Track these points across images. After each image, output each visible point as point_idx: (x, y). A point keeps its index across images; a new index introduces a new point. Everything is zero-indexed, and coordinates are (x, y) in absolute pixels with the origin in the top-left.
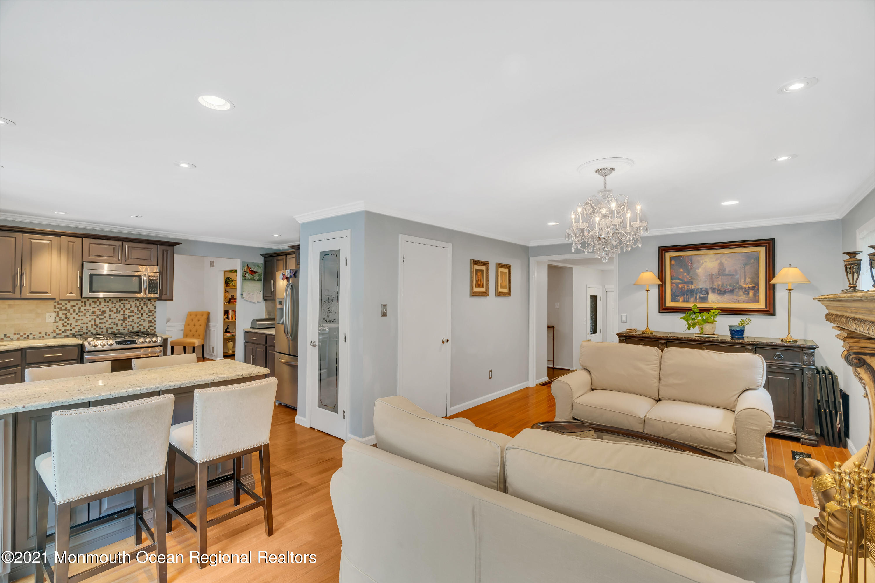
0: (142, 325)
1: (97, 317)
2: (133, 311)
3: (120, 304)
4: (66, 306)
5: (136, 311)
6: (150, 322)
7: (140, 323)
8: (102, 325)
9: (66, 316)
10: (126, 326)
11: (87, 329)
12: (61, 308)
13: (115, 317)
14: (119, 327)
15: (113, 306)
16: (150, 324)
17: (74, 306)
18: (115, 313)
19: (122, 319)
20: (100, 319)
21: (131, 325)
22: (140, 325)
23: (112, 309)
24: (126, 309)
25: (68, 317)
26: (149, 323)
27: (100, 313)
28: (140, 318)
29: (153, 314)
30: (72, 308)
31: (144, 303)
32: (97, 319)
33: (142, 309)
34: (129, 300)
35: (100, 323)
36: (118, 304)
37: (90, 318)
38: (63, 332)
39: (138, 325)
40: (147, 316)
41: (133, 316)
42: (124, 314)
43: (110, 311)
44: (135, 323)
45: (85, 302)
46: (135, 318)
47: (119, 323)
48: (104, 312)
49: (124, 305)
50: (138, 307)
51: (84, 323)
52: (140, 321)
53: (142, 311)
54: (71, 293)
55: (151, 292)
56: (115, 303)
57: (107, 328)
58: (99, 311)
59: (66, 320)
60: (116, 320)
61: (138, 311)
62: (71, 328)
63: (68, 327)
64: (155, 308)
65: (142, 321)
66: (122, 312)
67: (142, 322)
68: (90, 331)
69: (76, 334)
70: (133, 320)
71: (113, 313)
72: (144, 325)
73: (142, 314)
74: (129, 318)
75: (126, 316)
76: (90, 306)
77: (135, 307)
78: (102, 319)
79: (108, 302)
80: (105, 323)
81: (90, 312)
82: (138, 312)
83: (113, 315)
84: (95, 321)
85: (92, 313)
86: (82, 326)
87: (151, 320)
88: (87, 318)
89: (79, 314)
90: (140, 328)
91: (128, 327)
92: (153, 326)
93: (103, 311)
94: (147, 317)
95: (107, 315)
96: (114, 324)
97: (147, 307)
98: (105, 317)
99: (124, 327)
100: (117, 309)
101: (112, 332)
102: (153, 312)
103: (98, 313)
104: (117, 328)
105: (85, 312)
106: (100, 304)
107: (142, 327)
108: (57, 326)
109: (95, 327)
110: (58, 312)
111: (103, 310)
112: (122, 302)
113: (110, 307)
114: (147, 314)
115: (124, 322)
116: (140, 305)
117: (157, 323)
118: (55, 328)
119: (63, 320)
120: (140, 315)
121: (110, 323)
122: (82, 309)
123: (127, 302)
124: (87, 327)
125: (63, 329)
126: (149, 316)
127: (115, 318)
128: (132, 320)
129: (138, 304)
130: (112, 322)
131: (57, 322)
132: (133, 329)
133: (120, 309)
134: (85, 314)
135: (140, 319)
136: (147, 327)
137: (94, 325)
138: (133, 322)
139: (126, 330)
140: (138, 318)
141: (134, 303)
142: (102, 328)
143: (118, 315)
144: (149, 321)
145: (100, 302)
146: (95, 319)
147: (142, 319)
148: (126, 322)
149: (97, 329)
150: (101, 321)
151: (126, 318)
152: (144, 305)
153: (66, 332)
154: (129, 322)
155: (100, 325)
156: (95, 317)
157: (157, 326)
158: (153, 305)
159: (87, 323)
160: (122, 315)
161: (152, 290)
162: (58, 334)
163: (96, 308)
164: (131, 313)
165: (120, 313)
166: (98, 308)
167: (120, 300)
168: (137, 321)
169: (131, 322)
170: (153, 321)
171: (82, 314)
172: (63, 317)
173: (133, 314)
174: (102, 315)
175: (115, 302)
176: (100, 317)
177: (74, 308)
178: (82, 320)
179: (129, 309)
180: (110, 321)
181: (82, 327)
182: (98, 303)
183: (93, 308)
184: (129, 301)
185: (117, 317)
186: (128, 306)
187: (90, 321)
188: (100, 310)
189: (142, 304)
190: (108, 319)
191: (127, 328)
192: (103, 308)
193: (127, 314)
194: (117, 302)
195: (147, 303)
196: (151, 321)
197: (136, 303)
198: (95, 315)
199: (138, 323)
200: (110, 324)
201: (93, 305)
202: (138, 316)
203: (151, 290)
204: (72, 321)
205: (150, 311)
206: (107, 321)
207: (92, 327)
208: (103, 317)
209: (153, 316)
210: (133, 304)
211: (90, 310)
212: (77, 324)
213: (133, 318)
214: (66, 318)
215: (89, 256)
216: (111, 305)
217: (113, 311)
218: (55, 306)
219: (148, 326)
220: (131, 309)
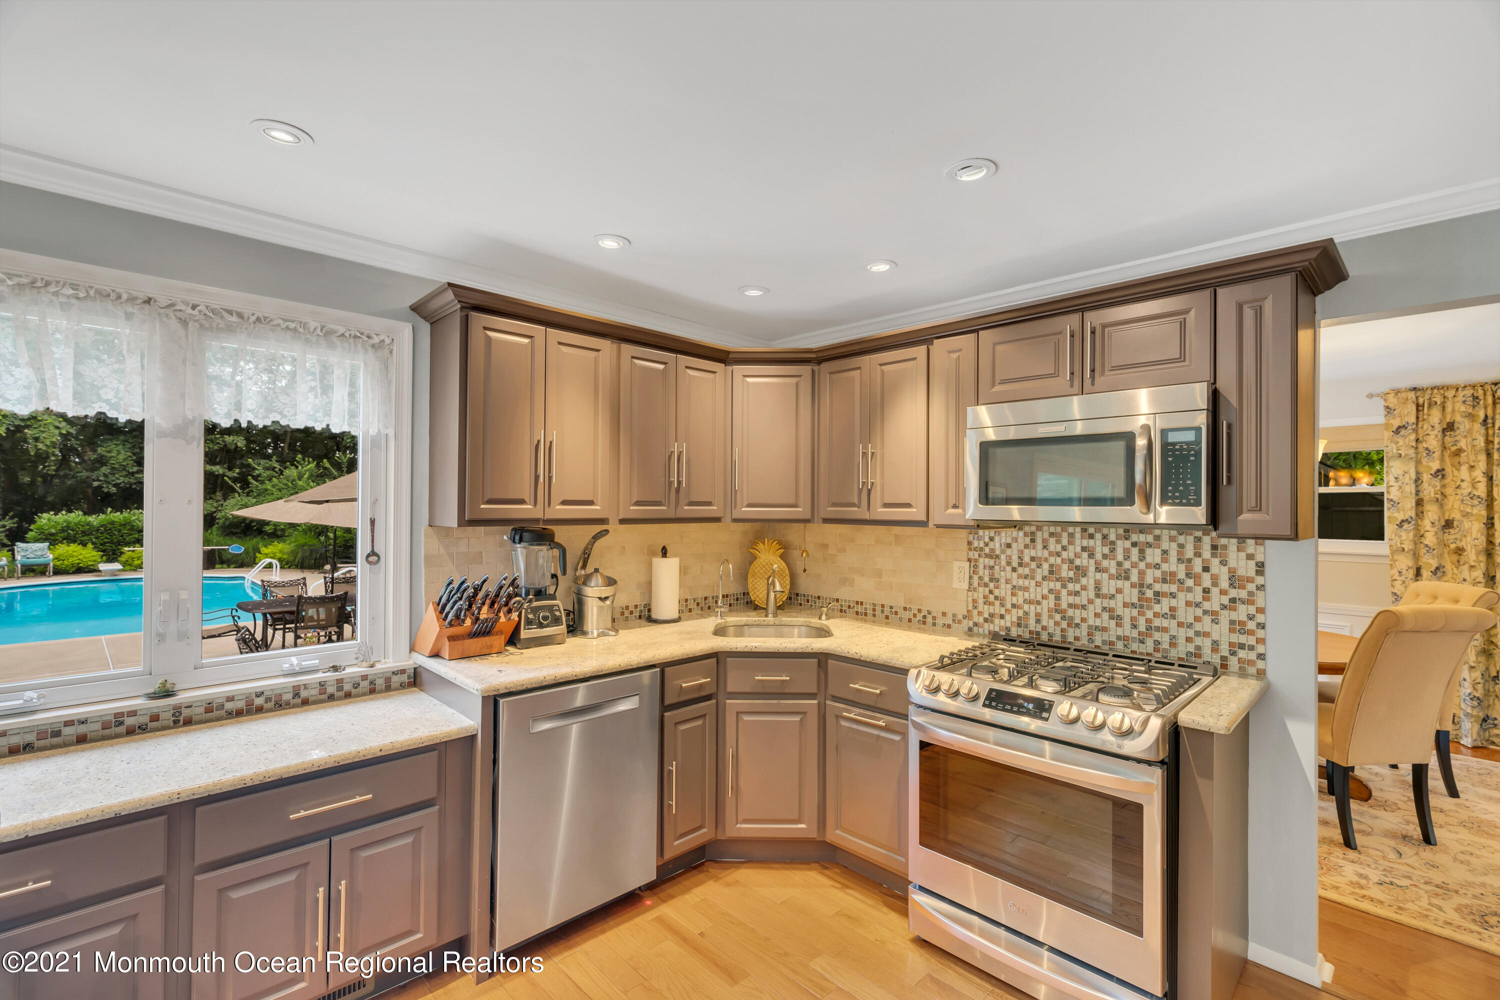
0: (1207, 634)
1: (1064, 586)
2: (1173, 574)
3: (1128, 544)
4: (991, 545)
5: (1181, 575)
6: (1236, 627)
7: (1198, 627)
8: (1077, 615)
9: (993, 574)
10: (1147, 629)
11: (1038, 621)
12: (981, 549)
13: (1113, 591)
14: (1126, 630)
15: (1106, 550)
16: (1237, 638)
17: (1009, 546)
18: (1111, 577)
19: (1135, 600)
20: (1070, 593)
21: (1165, 630)
22: (1197, 634)
23: (1105, 563)
24: (1148, 566)
25: (996, 576)
26: (1232, 630)
27: (1071, 574)
28: (1198, 605)
29: (1251, 594)
30: (1003, 552)
31: (1214, 547)
32: (1064, 592)
33: (1206, 569)
34: (1157, 532)
35: (1070, 606)
36: (1121, 545)
37: (1046, 586)
38: (986, 620)
39: (1191, 633)
40: (1225, 600)
41: (1173, 595)
42: (1141, 586)
43: (1098, 569)
44: (1180, 625)
45: (1033, 534)
46: (1180, 602)
47: (1127, 614)
48: (1081, 571)
49: (1142, 551)
50: (1189, 561)
51: (1030, 602)
52: (1197, 619)
53: (1207, 581)
54: (955, 507)
55: (1170, 498)
56: (1113, 543)
57: (1090, 627)
58: (1065, 567)
59: (992, 585)
60: (1117, 604)
61: (1188, 575)
62: (1003, 611)
63: (997, 609)
64: (1260, 568)
65: (1207, 619)
66: (1134, 578)
67: (1206, 624)
68: (1044, 628)
69: (1014, 633)
70: (1172, 609)
71: (1105, 576)
72: (1215, 637)
73: (1206, 591)
74: (1159, 602)
75: (1149, 594)
76: (1045, 547)
77: (1180, 560)
78: (1077, 593)
79: (1091, 536)
80: (1084, 607)
81: (1046, 566)
82: (1190, 583)
83: (1110, 586)
84: (1058, 598)
85: (1051, 572)
86: (1026, 607)
87: (1244, 618)
88: (1038, 584)
89: (1020, 570)
90: (1198, 648)
91: (1157, 636)
92: (1252, 648)
93: (1078, 568)
94: (1224, 607)
95: (1089, 581)
96: (1111, 618)
97: (1223, 563)
98: (1084, 588)
99: (1140, 633)
100: (1119, 564)
101: (1104, 642)
102: (1251, 587)
103: (1065, 572)
104: (1120, 631)
105: (1033, 565)
106: (1071, 543)
107: (1207, 644)
108: (974, 601)
109: (1058, 617)
110: (976, 560)
111: (1078, 562)
112: (1134, 537)
113: (1099, 556)
114: (1223, 592)
115: (1141, 614)
116: (1198, 554)
117: (1270, 633)
118: (970, 608)
119: (986, 585)
120: (1198, 595)
121: (1099, 610)
122: (1027, 559)
123: (1150, 538)
124: (1038, 616)
125: (986, 610)
126: (1233, 600)
127: (1112, 597)
128: (1168, 611)
129: (1189, 552)
130: (1104, 609)
131: (975, 590)
132: (1173, 644)
133: (1127, 565)
134: (1033, 571)
135: (1199, 612)
136: (1227, 647)
137: (1056, 611)
138: (1173, 617)
139: (1149, 646)
140: (1188, 604)
141: (1174, 545)
142: (1077, 625)
143: (1120, 584)
144: (1232, 622)
145: (1071, 536)
146: (1059, 592)
147: (1205, 612)
148: (1149, 614)
149: (1064, 624)
150: (1071, 599)
151: (1148, 600)
152: (1214, 555)
153: (992, 622)
154: (1156, 615)
155: (1070, 612)
156: (1058, 585)
157: (1270, 649)
158: (1250, 557)
159: (1039, 603)
160: (1133, 586)
161: (1176, 489)
162: (976, 624)
163: (1059, 556)
164: (1164, 581)
165: (1127, 578)
166: (1065, 555)
167: (1126, 531)
168: (1186, 615)
169: (1164, 616)
170: (1251, 625)
171: (1027, 571)
172: (986, 579)
173: (1174, 588)
174: (1077, 581)
175: (1112, 537)
176: (1070, 586)
177: (1009, 551)
178: (1026, 589)
179: (1157, 566)
180: (1098, 601)
181: (1026, 613)
182: (1065, 542)
183: (1051, 554)
184: (1157, 538)
185: (1119, 591)
186: (1152, 555)
187: (1044, 597)
188: (1071, 562)
189: (1207, 553)
190: (1092, 595)
191: (1151, 636)
192: (1077, 555)
193: (1150, 586)
194: (1118, 537)
195: (1225, 547)
196: (1242, 623)
197: (1181, 546)
198: (1057, 580)
199: (1190, 626)
200: (1097, 615)
201: (1053, 546)
202: (1190, 596)
203: (1173, 492)
204: (1004, 590)
205: (1235, 580)
206: (1091, 602)
207: (1050, 617)
208: (1078, 587)
209: (1250, 602)
210: (1173, 548)
211: (1046, 560)
212: (1014, 600)
213: (1174, 603)
214: (991, 580)
215: (993, 385)
216: (1100, 550)
217: (1105, 570)
218: (970, 543)
219: (1231, 644)
220: (1165, 567)
